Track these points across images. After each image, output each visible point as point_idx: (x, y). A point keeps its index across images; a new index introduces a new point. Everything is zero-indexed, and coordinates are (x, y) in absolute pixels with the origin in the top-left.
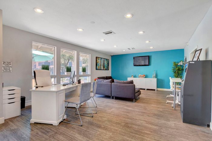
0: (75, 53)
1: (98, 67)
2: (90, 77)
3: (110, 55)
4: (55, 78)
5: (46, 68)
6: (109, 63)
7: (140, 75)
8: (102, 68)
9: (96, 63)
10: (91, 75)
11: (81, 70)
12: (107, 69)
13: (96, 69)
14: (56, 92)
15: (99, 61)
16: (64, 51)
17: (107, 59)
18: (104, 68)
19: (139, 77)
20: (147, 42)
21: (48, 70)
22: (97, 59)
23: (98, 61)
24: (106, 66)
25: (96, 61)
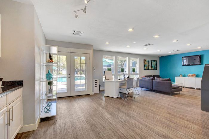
0: (127, 58)
1: (145, 68)
2: (139, 75)
3: (159, 57)
4: (114, 75)
5: (109, 70)
6: (156, 63)
7: (189, 74)
8: (150, 68)
9: (144, 64)
10: (139, 74)
11: (131, 70)
12: (155, 69)
13: (144, 69)
14: (115, 82)
15: (147, 63)
16: (120, 58)
17: (154, 61)
18: (151, 68)
19: (188, 77)
20: (188, 45)
21: (111, 70)
22: (145, 62)
23: (145, 63)
24: (154, 66)
25: (144, 63)
